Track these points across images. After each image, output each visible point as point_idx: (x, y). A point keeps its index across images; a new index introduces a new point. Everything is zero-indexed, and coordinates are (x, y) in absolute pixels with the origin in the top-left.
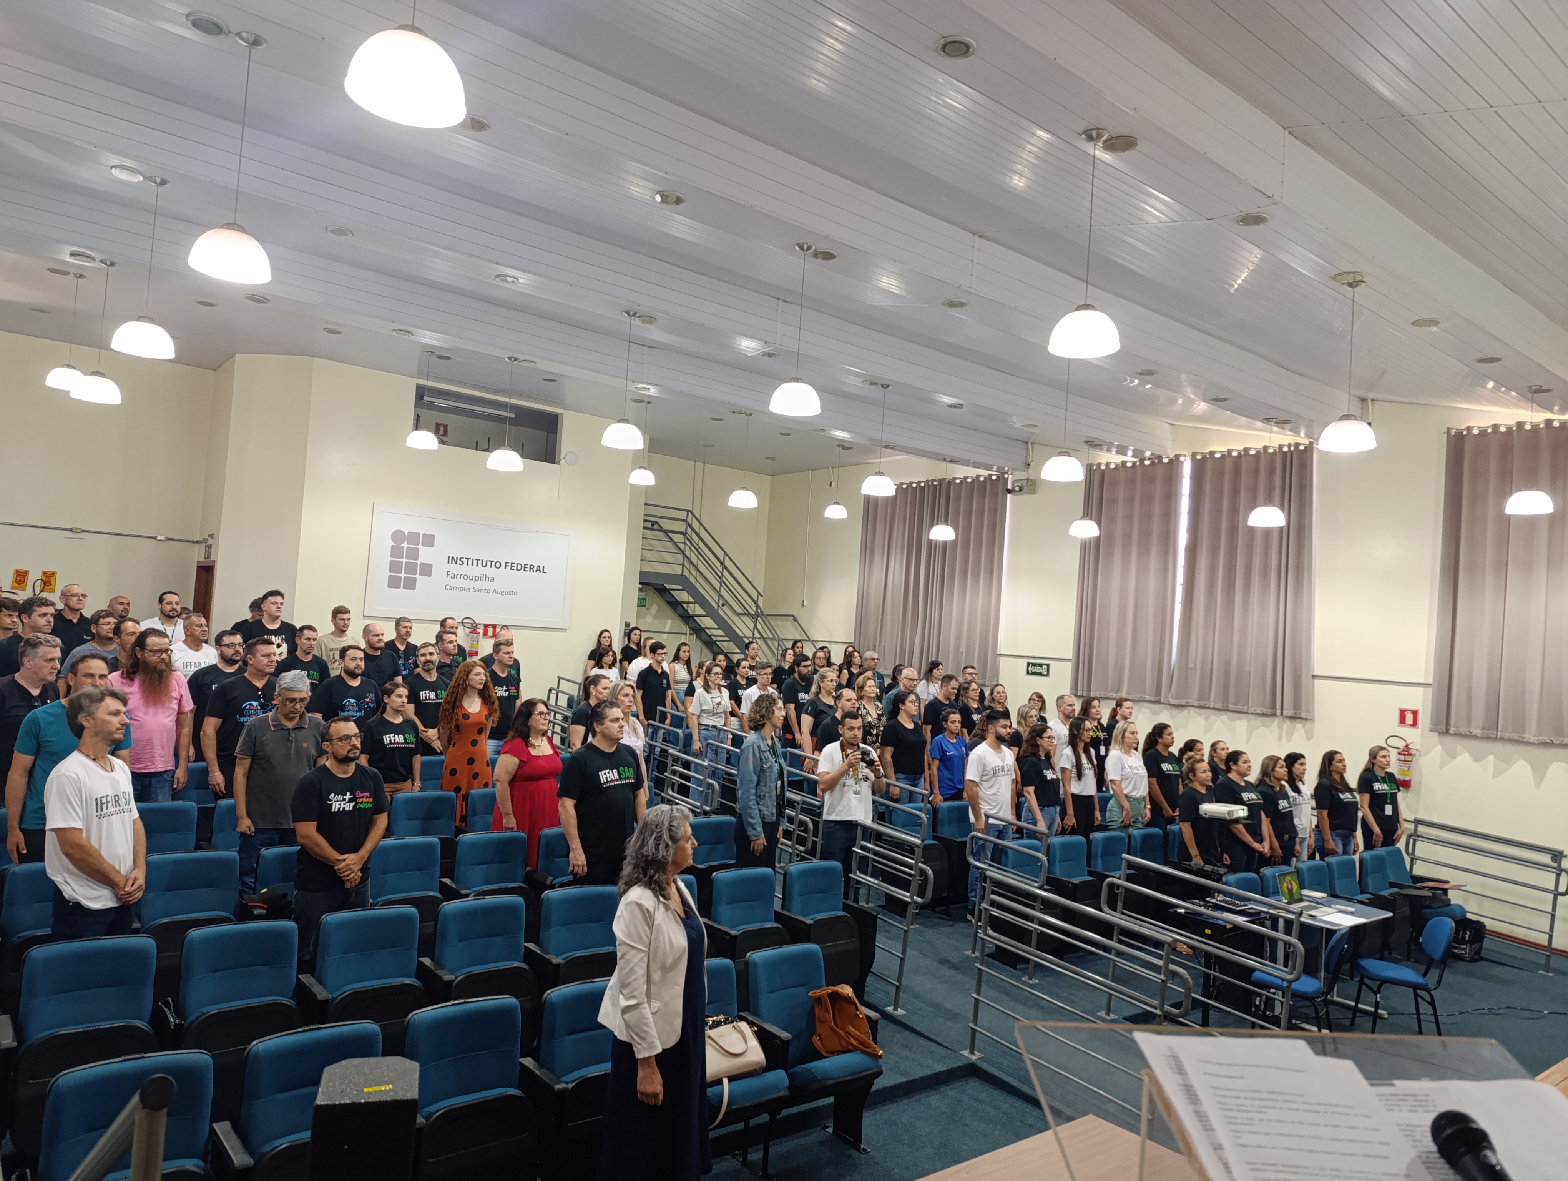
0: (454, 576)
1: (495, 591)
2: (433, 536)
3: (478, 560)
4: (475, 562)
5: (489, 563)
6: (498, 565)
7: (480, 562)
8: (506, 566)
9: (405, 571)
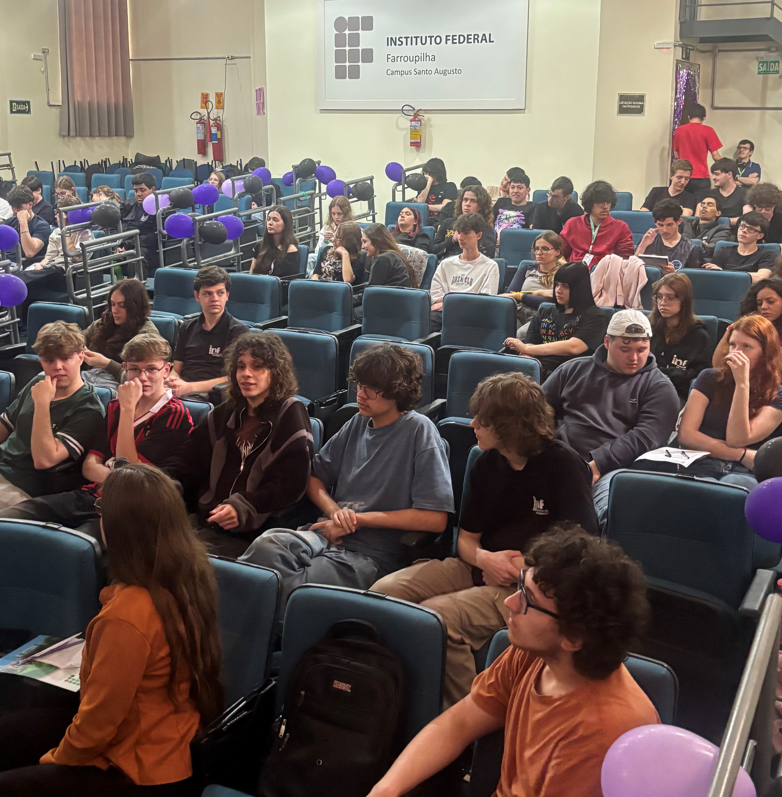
0: (394, 60)
1: (437, 71)
2: (371, 18)
3: (416, 38)
4: (414, 40)
5: (428, 39)
6: (438, 40)
7: (419, 40)
8: (447, 40)
9: (349, 59)
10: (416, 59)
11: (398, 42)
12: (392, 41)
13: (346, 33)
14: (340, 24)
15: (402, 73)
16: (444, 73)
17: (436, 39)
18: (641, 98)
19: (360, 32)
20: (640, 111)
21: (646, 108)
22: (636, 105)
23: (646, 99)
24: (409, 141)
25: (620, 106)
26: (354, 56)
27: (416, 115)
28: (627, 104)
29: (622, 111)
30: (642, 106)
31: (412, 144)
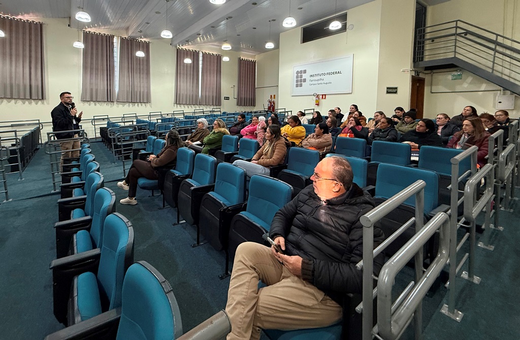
0: (311, 81)
1: (324, 83)
2: (306, 70)
5: (322, 74)
7: (319, 75)
8: (327, 74)
9: (300, 82)
10: (318, 80)
11: (313, 76)
13: (299, 75)
14: (298, 72)
15: (314, 84)
17: (324, 74)
19: (303, 74)
23: (398, 89)
24: (315, 103)
27: (318, 96)
28: (390, 90)
29: (388, 93)
30: (396, 91)
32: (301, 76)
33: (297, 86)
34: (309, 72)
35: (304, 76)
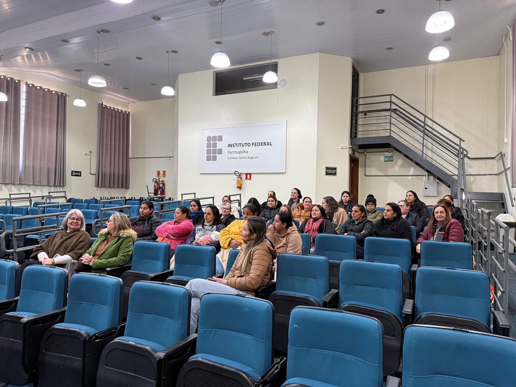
0: (231, 153)
1: (248, 157)
2: (222, 136)
3: (240, 144)
5: (245, 144)
8: (253, 145)
9: (212, 153)
10: (240, 153)
11: (233, 146)
12: (230, 145)
13: (212, 142)
14: (209, 139)
15: (234, 158)
16: (252, 158)
17: (248, 145)
18: (335, 169)
19: (217, 142)
20: (335, 174)
21: (337, 173)
22: (333, 172)
23: (337, 169)
24: (236, 186)
25: (326, 172)
26: (214, 151)
27: (239, 176)
28: (329, 171)
29: (327, 174)
30: (336, 172)
31: (238, 187)
32: (215, 145)
33: (208, 159)
34: (227, 140)
35: (219, 145)
